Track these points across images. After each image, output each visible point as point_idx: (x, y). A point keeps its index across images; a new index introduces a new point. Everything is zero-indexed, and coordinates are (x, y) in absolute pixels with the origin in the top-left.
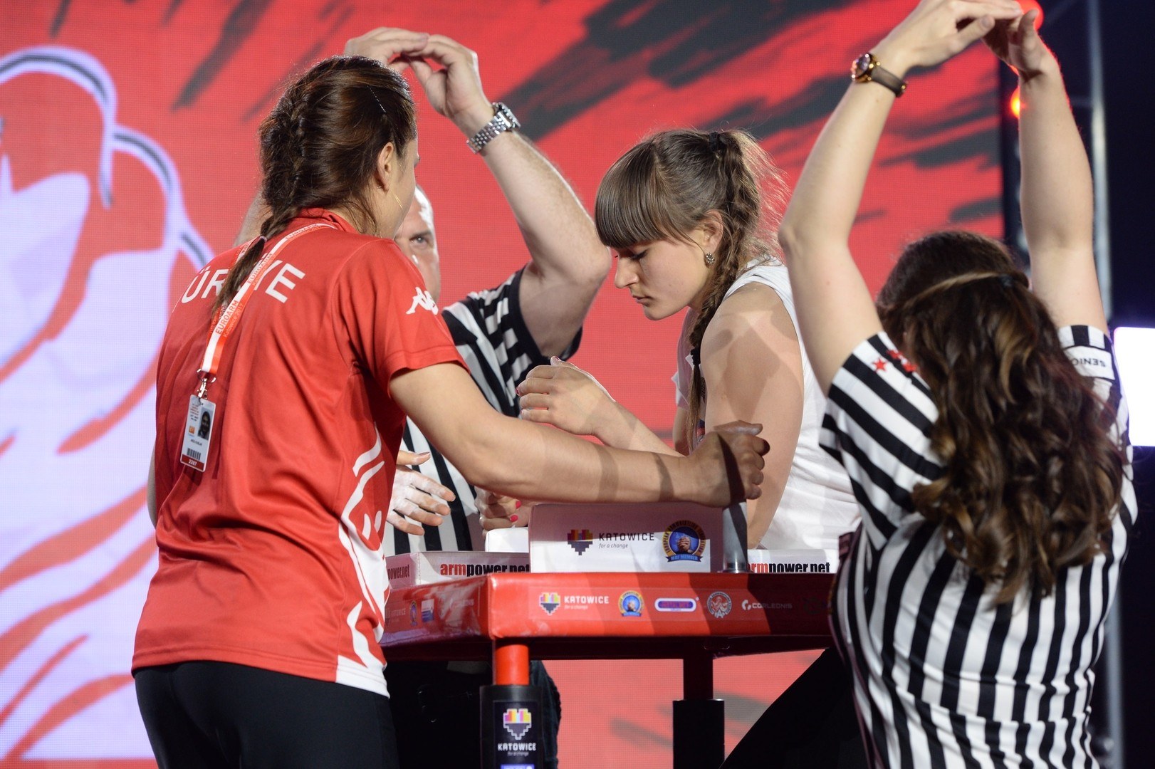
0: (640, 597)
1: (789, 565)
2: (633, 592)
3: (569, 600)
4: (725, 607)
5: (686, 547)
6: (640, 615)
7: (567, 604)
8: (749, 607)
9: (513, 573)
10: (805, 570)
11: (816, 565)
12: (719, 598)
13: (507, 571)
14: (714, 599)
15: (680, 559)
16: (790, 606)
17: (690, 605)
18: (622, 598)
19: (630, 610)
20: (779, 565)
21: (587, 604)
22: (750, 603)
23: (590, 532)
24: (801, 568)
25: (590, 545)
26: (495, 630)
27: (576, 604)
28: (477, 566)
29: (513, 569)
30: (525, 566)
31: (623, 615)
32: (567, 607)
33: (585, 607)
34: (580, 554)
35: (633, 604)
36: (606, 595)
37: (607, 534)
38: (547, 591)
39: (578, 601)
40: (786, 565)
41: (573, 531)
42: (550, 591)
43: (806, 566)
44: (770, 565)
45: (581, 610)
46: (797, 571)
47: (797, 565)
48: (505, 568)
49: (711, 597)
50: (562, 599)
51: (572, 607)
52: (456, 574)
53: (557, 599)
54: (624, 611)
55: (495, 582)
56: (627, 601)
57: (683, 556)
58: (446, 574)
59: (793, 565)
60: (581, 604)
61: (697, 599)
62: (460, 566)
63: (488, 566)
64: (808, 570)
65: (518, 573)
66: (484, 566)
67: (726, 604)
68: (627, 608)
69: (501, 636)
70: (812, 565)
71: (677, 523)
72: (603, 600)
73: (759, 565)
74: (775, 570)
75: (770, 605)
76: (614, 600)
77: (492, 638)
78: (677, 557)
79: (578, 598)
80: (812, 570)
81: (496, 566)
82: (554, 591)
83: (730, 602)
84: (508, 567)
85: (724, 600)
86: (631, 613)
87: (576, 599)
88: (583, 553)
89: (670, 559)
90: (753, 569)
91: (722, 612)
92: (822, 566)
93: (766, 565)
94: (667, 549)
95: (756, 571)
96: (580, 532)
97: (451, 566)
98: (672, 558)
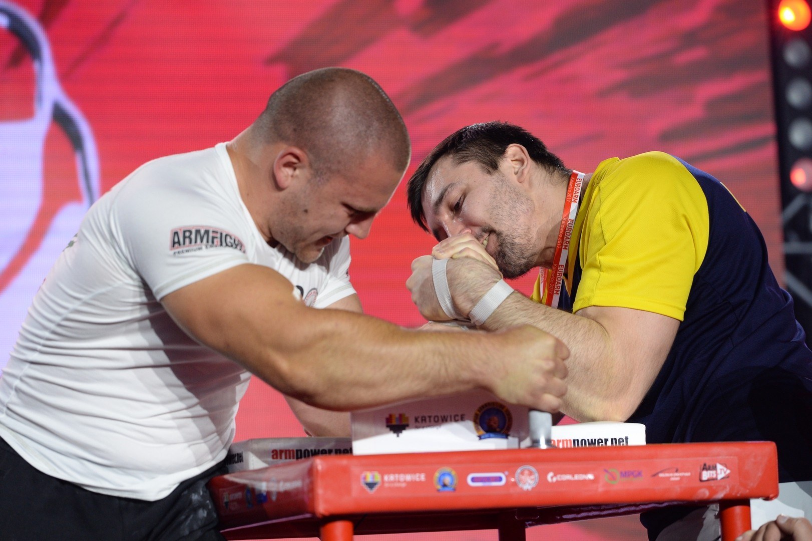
0: (453, 473)
1: (592, 440)
2: (447, 469)
3: (389, 478)
4: (532, 480)
5: (495, 426)
6: (455, 490)
7: (387, 482)
8: (555, 479)
9: (338, 456)
10: (606, 443)
11: (615, 439)
12: (526, 472)
13: (333, 454)
14: (522, 473)
15: (489, 437)
16: (590, 477)
17: (500, 479)
18: (437, 475)
19: (445, 485)
20: (582, 441)
21: (405, 481)
22: (555, 475)
23: (407, 415)
24: (602, 442)
25: (407, 428)
26: (322, 508)
27: (394, 482)
28: (305, 450)
29: (338, 452)
30: (349, 449)
31: (438, 491)
32: (386, 485)
33: (404, 485)
34: (398, 436)
35: (448, 480)
36: (423, 472)
37: (422, 417)
38: (368, 470)
39: (397, 479)
40: (588, 440)
41: (391, 416)
42: (371, 471)
43: (606, 440)
44: (574, 441)
45: (399, 489)
46: (599, 443)
47: (598, 440)
48: (330, 451)
49: (519, 471)
50: (382, 478)
51: (392, 485)
52: (286, 458)
53: (378, 478)
54: (439, 487)
55: (319, 463)
56: (442, 479)
57: (492, 435)
58: (277, 458)
59: (595, 440)
60: (399, 482)
61: (507, 473)
62: (289, 451)
63: (315, 450)
64: (609, 443)
65: (342, 455)
66: (312, 450)
67: (532, 477)
68: (442, 484)
69: (327, 514)
70: (612, 440)
71: (486, 405)
72: (419, 477)
73: (563, 441)
74: (578, 444)
75: (573, 477)
76: (429, 476)
77: (318, 515)
78: (487, 435)
79: (397, 476)
80: (612, 443)
81: (323, 450)
82: (374, 470)
83: (536, 475)
84: (334, 451)
85: (531, 473)
86: (446, 489)
87: (395, 478)
88: (401, 435)
89: (480, 438)
90: (558, 444)
91: (529, 484)
92: (621, 440)
93: (570, 440)
94: (477, 430)
95: (561, 446)
96: (397, 416)
97: (281, 451)
98: (483, 437)
